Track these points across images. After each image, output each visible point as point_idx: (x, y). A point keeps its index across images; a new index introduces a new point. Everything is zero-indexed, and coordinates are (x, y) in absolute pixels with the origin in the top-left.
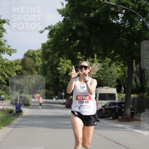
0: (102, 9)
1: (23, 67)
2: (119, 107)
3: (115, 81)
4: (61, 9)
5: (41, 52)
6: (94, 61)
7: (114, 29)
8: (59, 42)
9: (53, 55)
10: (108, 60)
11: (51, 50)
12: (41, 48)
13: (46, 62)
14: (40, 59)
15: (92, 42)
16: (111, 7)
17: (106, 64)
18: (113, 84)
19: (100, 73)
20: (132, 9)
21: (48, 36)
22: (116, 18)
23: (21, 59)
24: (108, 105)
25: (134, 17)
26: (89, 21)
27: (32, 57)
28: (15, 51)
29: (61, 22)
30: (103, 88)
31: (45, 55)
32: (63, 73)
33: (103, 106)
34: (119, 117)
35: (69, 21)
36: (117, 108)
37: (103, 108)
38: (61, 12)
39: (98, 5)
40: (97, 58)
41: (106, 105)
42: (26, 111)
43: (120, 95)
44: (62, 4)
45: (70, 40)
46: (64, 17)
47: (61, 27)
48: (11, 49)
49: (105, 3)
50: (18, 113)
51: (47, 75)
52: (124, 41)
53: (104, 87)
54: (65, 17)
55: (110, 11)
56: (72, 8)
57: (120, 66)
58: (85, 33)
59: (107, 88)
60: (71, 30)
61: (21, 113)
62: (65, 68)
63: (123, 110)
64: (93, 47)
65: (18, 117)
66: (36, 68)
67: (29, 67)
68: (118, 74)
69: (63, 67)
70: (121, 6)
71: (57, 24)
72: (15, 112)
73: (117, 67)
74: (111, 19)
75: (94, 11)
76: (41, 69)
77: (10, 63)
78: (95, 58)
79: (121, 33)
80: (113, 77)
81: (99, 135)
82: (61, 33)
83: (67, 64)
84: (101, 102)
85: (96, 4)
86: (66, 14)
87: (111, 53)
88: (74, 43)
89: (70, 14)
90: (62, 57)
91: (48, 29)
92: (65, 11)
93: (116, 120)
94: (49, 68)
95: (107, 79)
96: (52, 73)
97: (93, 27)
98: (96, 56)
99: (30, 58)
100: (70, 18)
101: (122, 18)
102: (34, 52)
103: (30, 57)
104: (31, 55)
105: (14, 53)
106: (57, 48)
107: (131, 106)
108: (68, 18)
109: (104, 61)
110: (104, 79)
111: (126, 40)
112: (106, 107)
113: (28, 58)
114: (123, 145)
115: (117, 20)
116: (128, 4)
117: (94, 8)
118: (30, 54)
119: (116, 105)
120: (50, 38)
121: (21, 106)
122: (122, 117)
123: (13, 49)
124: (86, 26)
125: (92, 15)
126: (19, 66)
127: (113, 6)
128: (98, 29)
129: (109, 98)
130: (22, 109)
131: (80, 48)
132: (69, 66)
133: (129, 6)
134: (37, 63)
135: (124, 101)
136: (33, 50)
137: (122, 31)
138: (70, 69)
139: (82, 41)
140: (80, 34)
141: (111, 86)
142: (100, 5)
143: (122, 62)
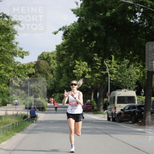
0: (118, 8)
1: (37, 70)
2: (139, 111)
3: (134, 83)
4: (75, 9)
5: (56, 54)
6: (112, 62)
7: (132, 29)
8: (74, 44)
9: (68, 57)
10: (127, 61)
11: (66, 52)
12: (56, 50)
13: (61, 64)
14: (55, 61)
15: (109, 43)
16: (128, 6)
17: (125, 65)
18: (132, 86)
19: (119, 75)
20: (150, 7)
21: (63, 38)
22: (134, 17)
23: (35, 62)
24: (127, 108)
25: (152, 15)
26: (105, 21)
27: (46, 59)
28: (27, 53)
29: (76, 22)
30: (121, 91)
31: (60, 58)
32: (80, 76)
33: (122, 110)
34: (139, 120)
35: (85, 21)
36: (137, 112)
37: (122, 112)
38: (75, 12)
39: (115, 4)
40: (115, 59)
41: (125, 109)
42: (41, 116)
43: (140, 98)
44: (77, 3)
45: (85, 41)
46: (78, 17)
47: (76, 28)
48: (23, 52)
49: (122, 2)
50: (33, 118)
51: (63, 78)
52: (142, 41)
53: (123, 90)
54: (80, 18)
55: (127, 10)
56: (87, 8)
57: (139, 67)
58: (101, 34)
59: (126, 91)
60: (87, 30)
61: (35, 118)
62: (81, 71)
63: (143, 113)
64: (110, 48)
65: (33, 122)
66: (51, 71)
67: (44, 70)
68: (138, 76)
69: (79, 69)
70: (139, 5)
71: (71, 25)
72: (29, 117)
73: (136, 69)
74: (129, 19)
75: (111, 10)
76: (56, 72)
77: (22, 66)
78: (113, 60)
79: (139, 33)
80: (132, 79)
81: (117, 139)
82: (76, 34)
83: (83, 66)
84: (120, 106)
85: (112, 3)
86: (81, 14)
87: (129, 54)
88: (90, 44)
89: (85, 13)
90: (78, 59)
91: (63, 30)
92: (79, 11)
93: (136, 124)
94: (64, 71)
95: (125, 81)
96: (68, 76)
97: (110, 27)
98: (113, 57)
99: (44, 61)
100: (85, 18)
101: (140, 17)
102: (48, 55)
103: (44, 59)
104: (46, 57)
105: (26, 55)
106: (72, 50)
107: (152, 109)
108: (83, 18)
109: (122, 63)
110: (123, 81)
111: (144, 39)
112: (125, 111)
113: (42, 61)
114: (142, 150)
115: (135, 20)
116: (146, 2)
117: (110, 7)
118: (44, 56)
119: (136, 108)
120: (65, 39)
121: (36, 110)
122: (142, 121)
123: (26, 51)
124: (102, 26)
125: (108, 14)
126: (32, 69)
127: (130, 5)
128: (115, 29)
129: (128, 101)
130: (36, 114)
131: (96, 50)
132: (86, 68)
133: (147, 4)
134: (52, 65)
135: (144, 104)
136: (47, 53)
137: (140, 30)
138: (86, 71)
139: (98, 42)
140: (96, 35)
141: (130, 89)
142: (116, 3)
143: (141, 63)
